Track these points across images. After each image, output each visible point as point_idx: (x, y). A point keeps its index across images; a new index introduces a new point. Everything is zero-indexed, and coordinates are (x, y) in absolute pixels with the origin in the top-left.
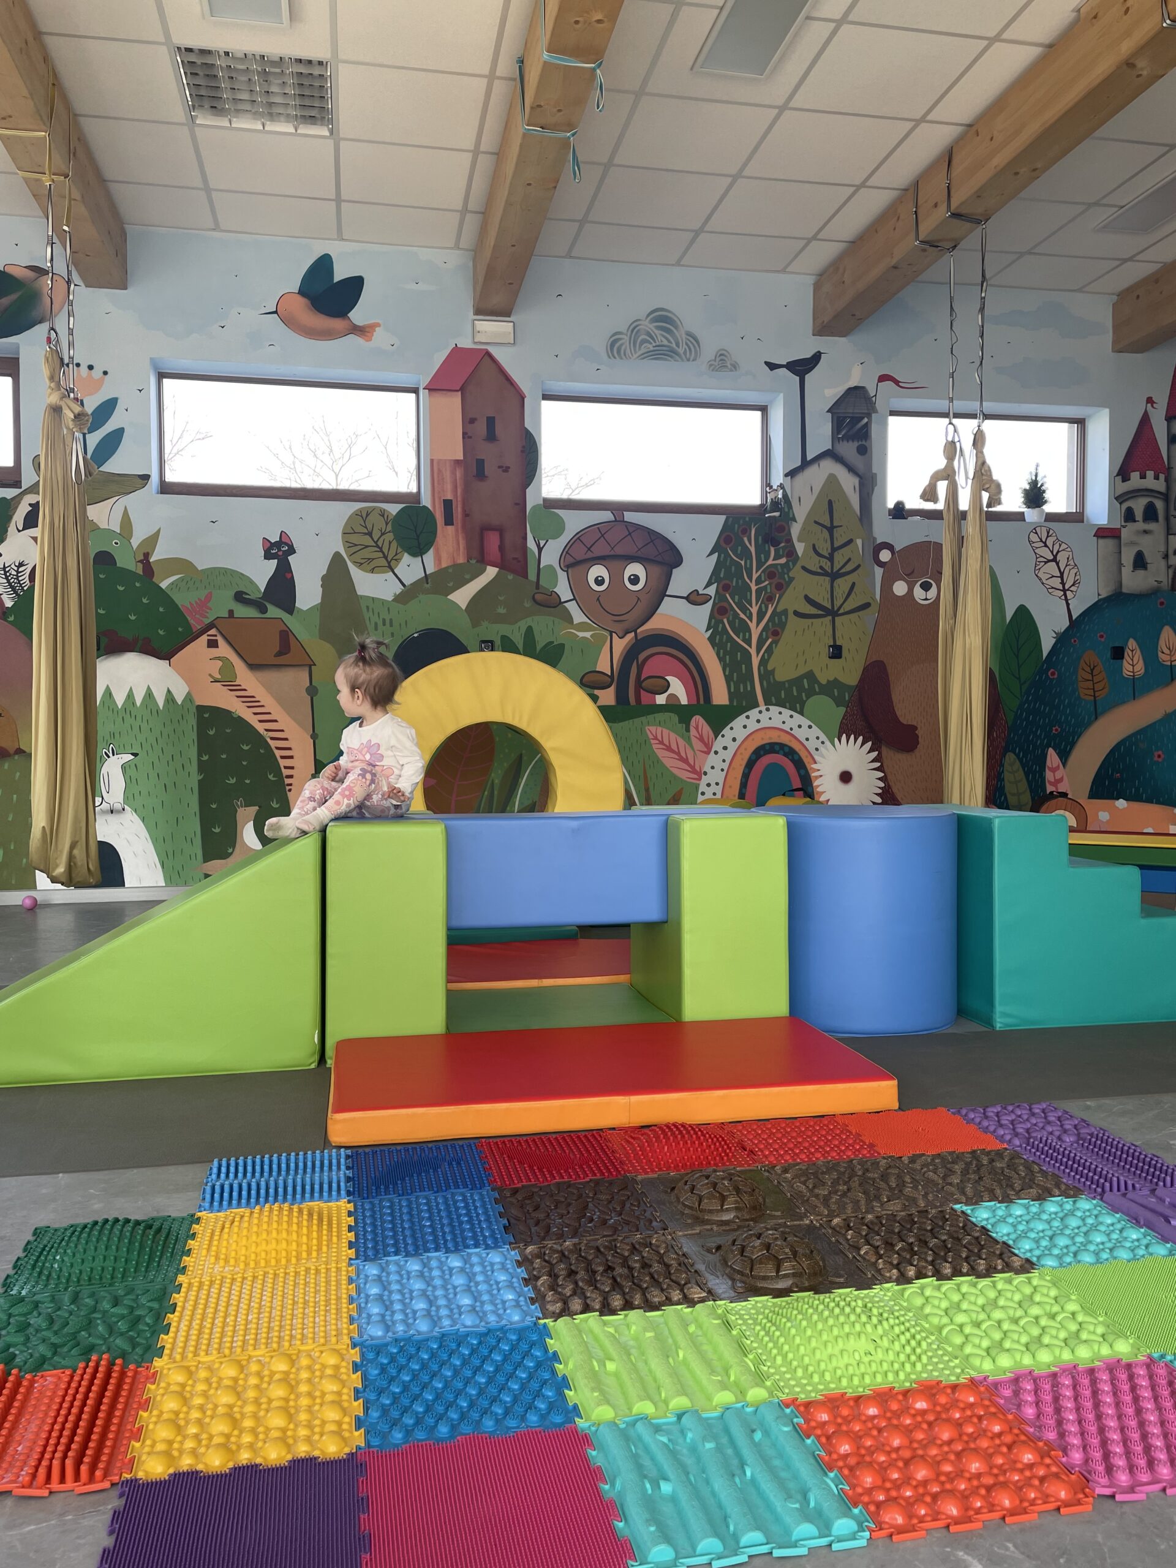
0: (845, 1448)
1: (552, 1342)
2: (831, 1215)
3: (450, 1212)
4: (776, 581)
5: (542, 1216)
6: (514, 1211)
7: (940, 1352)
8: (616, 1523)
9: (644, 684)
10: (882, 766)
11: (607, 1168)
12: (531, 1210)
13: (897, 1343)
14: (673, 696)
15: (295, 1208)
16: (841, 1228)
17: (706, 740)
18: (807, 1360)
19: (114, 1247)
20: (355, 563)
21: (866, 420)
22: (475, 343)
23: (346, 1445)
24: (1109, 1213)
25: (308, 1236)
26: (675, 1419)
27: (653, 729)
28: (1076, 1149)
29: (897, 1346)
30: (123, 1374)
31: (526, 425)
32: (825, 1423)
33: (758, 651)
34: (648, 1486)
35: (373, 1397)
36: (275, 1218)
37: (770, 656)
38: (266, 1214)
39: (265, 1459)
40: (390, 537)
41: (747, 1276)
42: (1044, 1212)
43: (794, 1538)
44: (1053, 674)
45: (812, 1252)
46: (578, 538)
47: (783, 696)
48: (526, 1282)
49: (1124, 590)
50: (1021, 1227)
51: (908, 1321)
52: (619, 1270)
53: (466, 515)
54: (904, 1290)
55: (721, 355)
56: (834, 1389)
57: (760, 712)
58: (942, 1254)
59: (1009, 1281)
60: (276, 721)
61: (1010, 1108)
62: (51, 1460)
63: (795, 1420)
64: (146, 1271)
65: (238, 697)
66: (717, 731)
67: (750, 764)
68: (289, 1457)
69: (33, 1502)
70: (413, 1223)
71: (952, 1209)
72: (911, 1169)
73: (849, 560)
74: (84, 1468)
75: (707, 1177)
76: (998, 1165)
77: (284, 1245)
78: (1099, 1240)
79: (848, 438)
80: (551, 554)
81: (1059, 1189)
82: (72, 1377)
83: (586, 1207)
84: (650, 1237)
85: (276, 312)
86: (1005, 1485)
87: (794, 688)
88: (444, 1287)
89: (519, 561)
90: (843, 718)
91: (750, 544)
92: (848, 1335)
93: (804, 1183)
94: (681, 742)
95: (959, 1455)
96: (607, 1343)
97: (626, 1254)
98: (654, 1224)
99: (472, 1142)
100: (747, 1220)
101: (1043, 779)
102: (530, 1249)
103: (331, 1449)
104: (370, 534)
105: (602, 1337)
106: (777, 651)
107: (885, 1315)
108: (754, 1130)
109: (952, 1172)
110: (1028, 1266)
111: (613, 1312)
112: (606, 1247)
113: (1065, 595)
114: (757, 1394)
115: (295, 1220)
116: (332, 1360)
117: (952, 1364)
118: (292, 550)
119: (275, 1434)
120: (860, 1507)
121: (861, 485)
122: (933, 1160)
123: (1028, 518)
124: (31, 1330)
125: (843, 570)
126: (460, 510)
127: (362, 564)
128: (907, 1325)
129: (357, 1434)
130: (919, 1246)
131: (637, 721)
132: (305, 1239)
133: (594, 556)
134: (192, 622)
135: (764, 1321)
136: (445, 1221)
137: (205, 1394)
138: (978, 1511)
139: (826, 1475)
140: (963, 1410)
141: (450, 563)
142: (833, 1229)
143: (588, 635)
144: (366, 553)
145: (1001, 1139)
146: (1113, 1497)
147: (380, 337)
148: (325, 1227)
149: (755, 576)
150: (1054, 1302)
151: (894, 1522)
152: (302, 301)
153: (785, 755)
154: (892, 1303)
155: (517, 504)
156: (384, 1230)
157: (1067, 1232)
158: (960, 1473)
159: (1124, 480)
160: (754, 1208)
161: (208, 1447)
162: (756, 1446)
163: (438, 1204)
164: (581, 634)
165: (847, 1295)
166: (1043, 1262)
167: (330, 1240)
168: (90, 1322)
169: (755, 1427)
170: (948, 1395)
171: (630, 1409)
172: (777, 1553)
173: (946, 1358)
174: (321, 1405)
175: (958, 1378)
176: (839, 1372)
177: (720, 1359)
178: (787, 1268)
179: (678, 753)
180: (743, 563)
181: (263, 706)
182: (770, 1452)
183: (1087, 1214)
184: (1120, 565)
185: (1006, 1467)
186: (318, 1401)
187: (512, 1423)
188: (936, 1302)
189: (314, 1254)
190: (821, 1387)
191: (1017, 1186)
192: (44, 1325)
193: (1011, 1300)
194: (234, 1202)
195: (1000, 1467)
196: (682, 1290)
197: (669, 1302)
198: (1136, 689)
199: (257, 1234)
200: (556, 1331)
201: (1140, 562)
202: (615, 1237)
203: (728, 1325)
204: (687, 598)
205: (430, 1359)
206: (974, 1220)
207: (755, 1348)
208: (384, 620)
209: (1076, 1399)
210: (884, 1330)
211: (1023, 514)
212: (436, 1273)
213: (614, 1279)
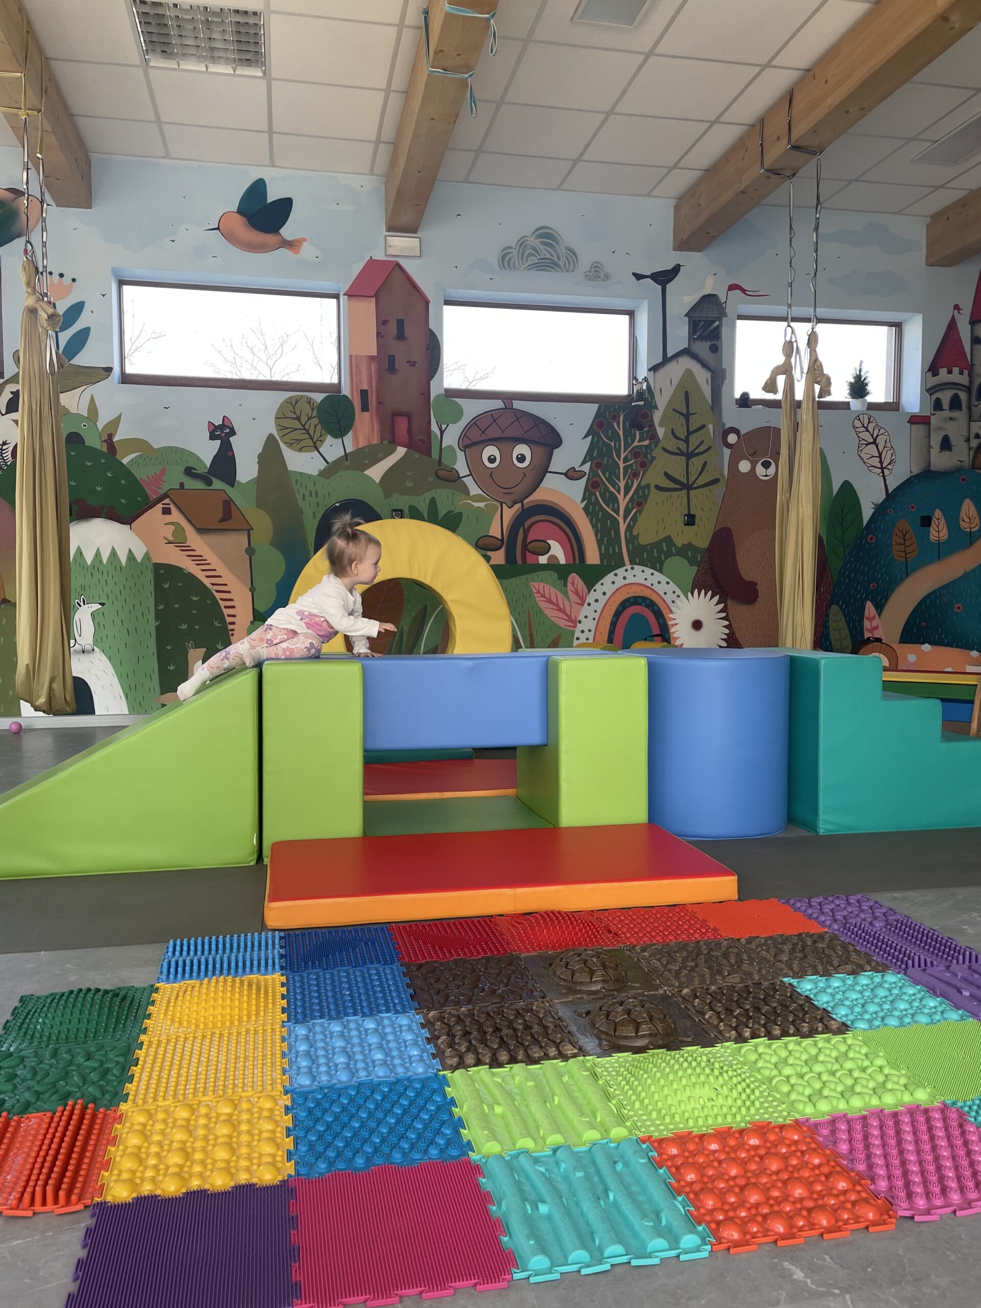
0: (691, 1177)
1: (450, 1089)
2: (681, 987)
3: (366, 984)
4: (640, 460)
5: (442, 987)
6: (419, 983)
7: (770, 1099)
8: (502, 1237)
9: (529, 547)
10: (727, 615)
11: (496, 947)
12: (433, 982)
13: (734, 1091)
14: (553, 557)
15: (237, 979)
16: (689, 997)
17: (581, 594)
18: (660, 1105)
19: (87, 1012)
20: (285, 443)
21: (717, 323)
22: (387, 256)
23: (279, 1174)
24: (911, 986)
25: (248, 1003)
26: (551, 1153)
27: (536, 584)
28: (884, 933)
29: (735, 1094)
30: (94, 1116)
31: (431, 327)
32: (675, 1156)
33: (625, 520)
34: (528, 1207)
35: (301, 1134)
36: (221, 988)
37: (634, 525)
38: (213, 985)
39: (212, 1185)
40: (315, 421)
41: (611, 1036)
42: (857, 984)
43: (648, 1251)
44: (871, 539)
45: (665, 1016)
46: (474, 423)
47: (645, 557)
48: (429, 1040)
49: (932, 468)
50: (838, 997)
51: (744, 1073)
52: (505, 1031)
53: (380, 403)
54: (741, 1047)
55: (595, 267)
56: (682, 1128)
57: (626, 570)
58: (773, 1018)
59: (828, 1041)
60: (220, 577)
61: (831, 899)
62: (35, 1187)
63: (650, 1154)
64: (114, 1031)
65: (188, 556)
66: (590, 586)
67: (618, 614)
68: (232, 1184)
69: (21, 1221)
70: (335, 993)
71: (781, 981)
72: (748, 948)
73: (702, 442)
74: (62, 1194)
75: (579, 955)
76: (820, 945)
77: (228, 1010)
78: (902, 1007)
79: (701, 338)
80: (452, 437)
81: (870, 965)
82: (52, 1118)
83: (478, 980)
84: (532, 1004)
85: (218, 229)
86: (823, 1207)
87: (655, 550)
88: (361, 1045)
89: (424, 443)
90: (696, 576)
91: (619, 429)
92: (694, 1084)
93: (659, 960)
94: (560, 595)
95: (785, 1182)
96: (495, 1091)
97: (512, 1018)
98: (535, 993)
99: (384, 926)
100: (612, 990)
101: (862, 626)
102: (432, 1014)
103: (268, 1177)
104: (298, 419)
105: (491, 1085)
106: (641, 519)
107: (725, 1068)
108: (618, 917)
109: (783, 952)
110: (843, 1028)
111: (500, 1065)
112: (495, 1012)
113: (883, 472)
114: (619, 1132)
115: (237, 990)
116: (268, 1105)
117: (780, 1108)
118: (233, 432)
119: (220, 1165)
120: (703, 1225)
121: (713, 378)
122: (766, 941)
123: (853, 407)
124: (17, 1080)
125: (697, 451)
126: (374, 398)
127: (291, 444)
128: (743, 1076)
129: (288, 1164)
130: (753, 1011)
131: (524, 577)
132: (245, 1005)
133: (488, 438)
134: (149, 492)
135: (625, 1073)
136: (362, 991)
137: (162, 1132)
138: (801, 1229)
139: (675, 1199)
140: (789, 1146)
141: (366, 444)
142: (683, 997)
143: (482, 505)
144: (296, 435)
145: (823, 924)
146: (912, 1218)
147: (307, 250)
148: (262, 996)
149: (623, 456)
150: (865, 1058)
151: (731, 1238)
152: (240, 219)
153: (647, 606)
154: (731, 1058)
155: (423, 394)
156: (311, 998)
157: (877, 1000)
158: (786, 1198)
159: (933, 376)
160: (617, 980)
161: (165, 1175)
162: (618, 1174)
163: (356, 977)
164: (476, 505)
165: (694, 1051)
166: (856, 1025)
167: (266, 1006)
168: (67, 1073)
169: (617, 1159)
170: (776, 1133)
171: (514, 1144)
172: (635, 1262)
173: (775, 1103)
174: (259, 1141)
175: (785, 1120)
176: (687, 1115)
177: (589, 1104)
178: (645, 1029)
179: (557, 605)
180: (613, 444)
181: (209, 564)
182: (628, 1179)
183: (893, 985)
184: (930, 447)
185: (824, 1192)
186: (256, 1137)
187: (417, 1156)
188: (767, 1058)
189: (253, 1018)
190: (672, 1127)
191: (835, 963)
192: (29, 1076)
193: (830, 1056)
194: (187, 975)
195: (819, 1193)
196: (557, 1048)
197: (547, 1057)
198: (941, 551)
199: (206, 1001)
200: (453, 1081)
201: (946, 445)
202: (502, 1004)
203: (595, 1076)
204: (566, 474)
205: (349, 1103)
206: (799, 990)
207: (618, 1095)
208: (310, 492)
209: (882, 1137)
210: (724, 1080)
211: (848, 403)
212: (354, 1033)
213: (501, 1038)
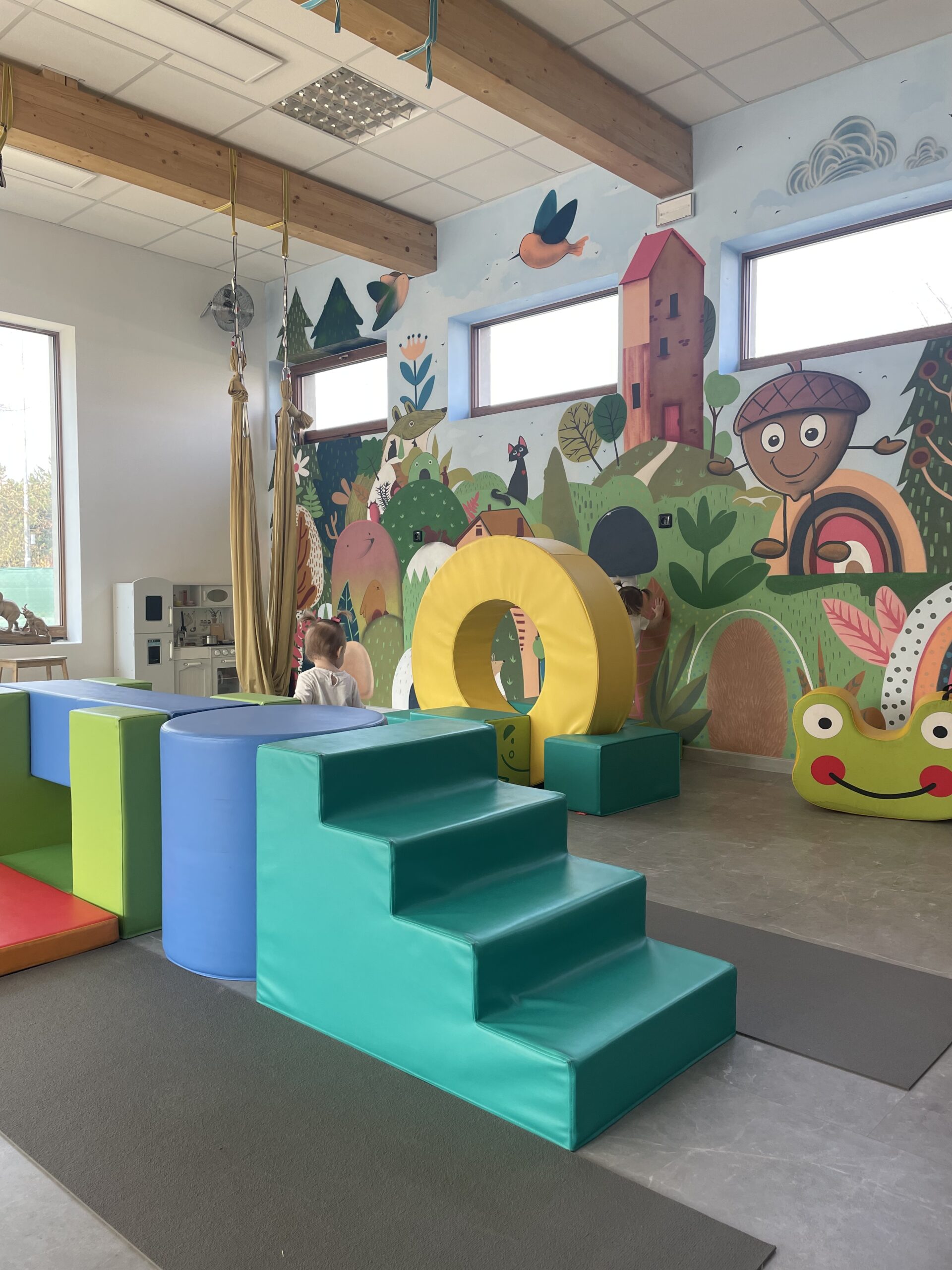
9: (820, 551)
14: (855, 564)
17: (895, 616)
20: (566, 455)
22: (658, 226)
27: (830, 601)
31: (706, 293)
40: (591, 427)
46: (753, 398)
53: (651, 395)
66: (910, 604)
80: (726, 422)
85: (519, 255)
89: (695, 432)
94: (864, 618)
104: (577, 428)
118: (526, 452)
126: (645, 391)
131: (812, 593)
133: (769, 414)
134: (468, 516)
141: (636, 444)
143: (760, 500)
152: (537, 237)
164: (753, 500)
179: (860, 630)
180: (950, 394)
204: (875, 448)
208: (586, 502)
